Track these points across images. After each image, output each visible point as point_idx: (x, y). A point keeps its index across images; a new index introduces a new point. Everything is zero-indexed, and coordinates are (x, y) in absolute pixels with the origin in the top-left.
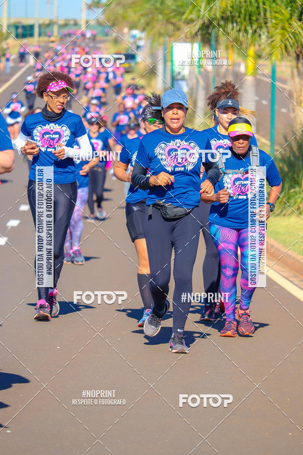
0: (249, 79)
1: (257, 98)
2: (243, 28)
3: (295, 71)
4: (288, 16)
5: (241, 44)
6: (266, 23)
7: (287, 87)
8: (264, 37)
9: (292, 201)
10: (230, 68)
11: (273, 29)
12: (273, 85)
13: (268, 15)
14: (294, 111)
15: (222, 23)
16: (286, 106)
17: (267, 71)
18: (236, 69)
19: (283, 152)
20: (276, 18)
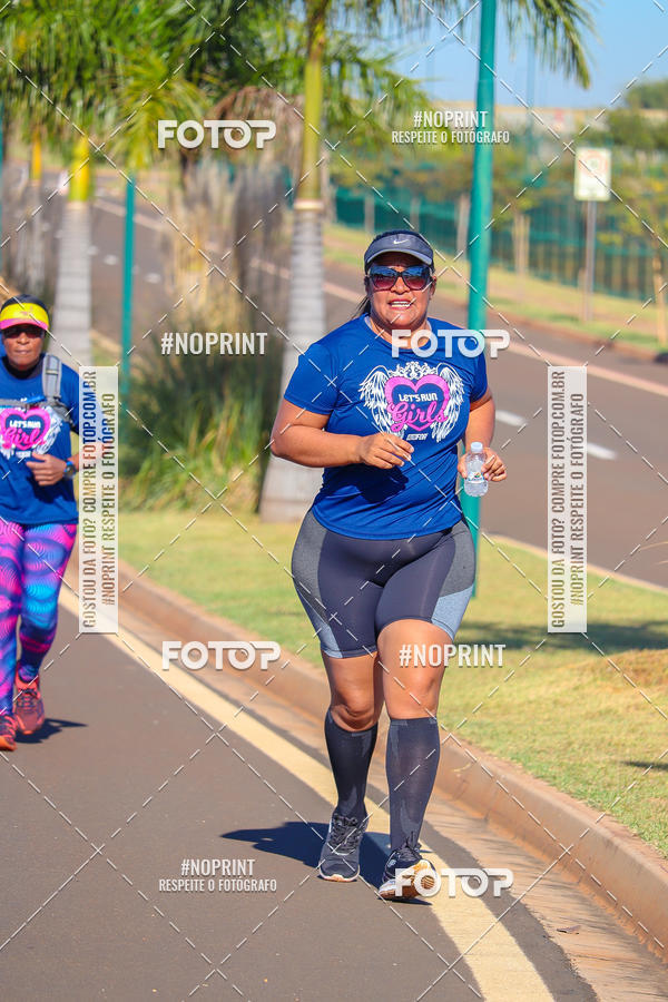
0: (77, 208)
1: (93, 251)
2: (63, 95)
3: (178, 193)
4: (162, 70)
5: (60, 130)
6: (114, 86)
7: (159, 226)
8: (110, 117)
9: (167, 478)
10: (36, 184)
11: (131, 99)
12: (128, 221)
13: (120, 69)
14: (173, 277)
15: (18, 84)
16: (157, 269)
17: (117, 191)
18: (49, 185)
19: (149, 369)
20: (136, 76)
